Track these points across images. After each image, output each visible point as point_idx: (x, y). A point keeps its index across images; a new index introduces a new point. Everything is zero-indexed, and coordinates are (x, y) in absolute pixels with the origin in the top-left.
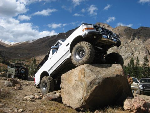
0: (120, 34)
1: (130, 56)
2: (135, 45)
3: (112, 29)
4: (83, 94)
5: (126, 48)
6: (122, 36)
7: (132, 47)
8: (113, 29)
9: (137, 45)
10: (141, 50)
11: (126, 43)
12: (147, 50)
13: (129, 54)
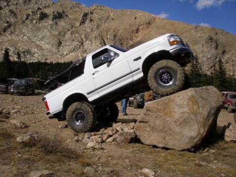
0: (64, 12)
1: (78, 47)
2: (85, 30)
3: (52, 3)
4: (199, 130)
5: (72, 34)
6: (67, 15)
7: (82, 34)
8: (54, 3)
9: (89, 31)
10: (94, 39)
11: (72, 27)
12: (102, 39)
13: (76, 43)
